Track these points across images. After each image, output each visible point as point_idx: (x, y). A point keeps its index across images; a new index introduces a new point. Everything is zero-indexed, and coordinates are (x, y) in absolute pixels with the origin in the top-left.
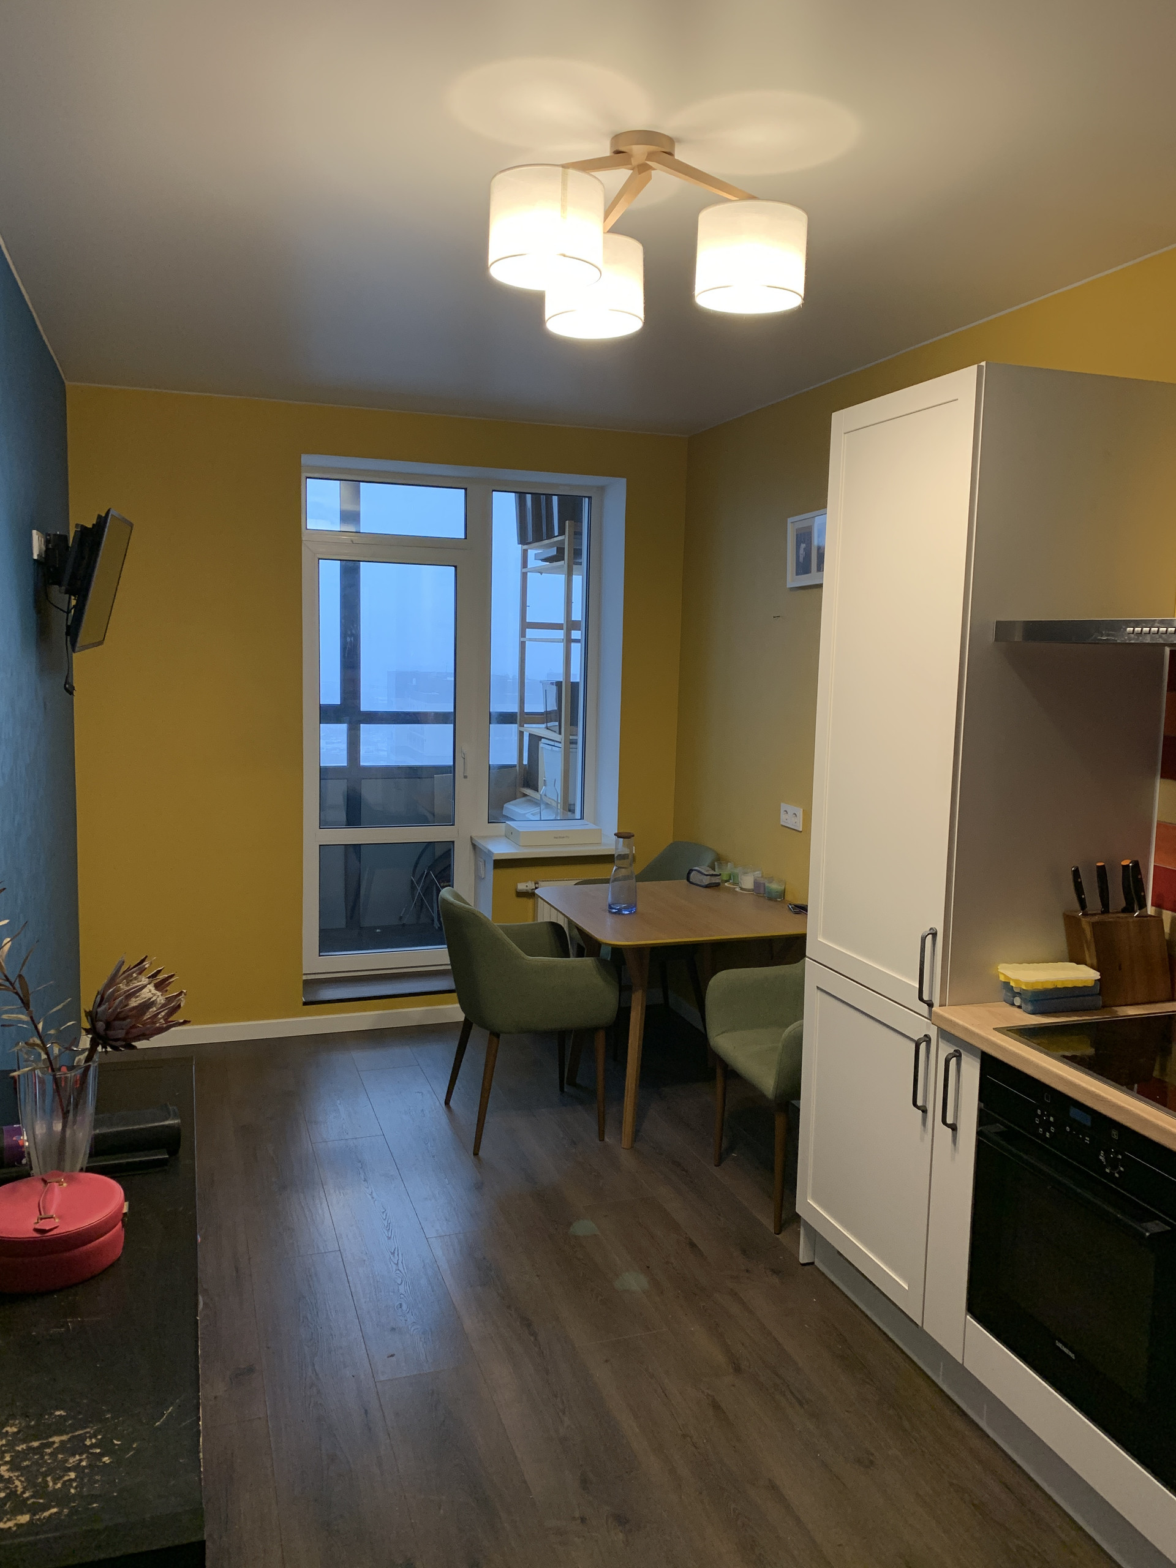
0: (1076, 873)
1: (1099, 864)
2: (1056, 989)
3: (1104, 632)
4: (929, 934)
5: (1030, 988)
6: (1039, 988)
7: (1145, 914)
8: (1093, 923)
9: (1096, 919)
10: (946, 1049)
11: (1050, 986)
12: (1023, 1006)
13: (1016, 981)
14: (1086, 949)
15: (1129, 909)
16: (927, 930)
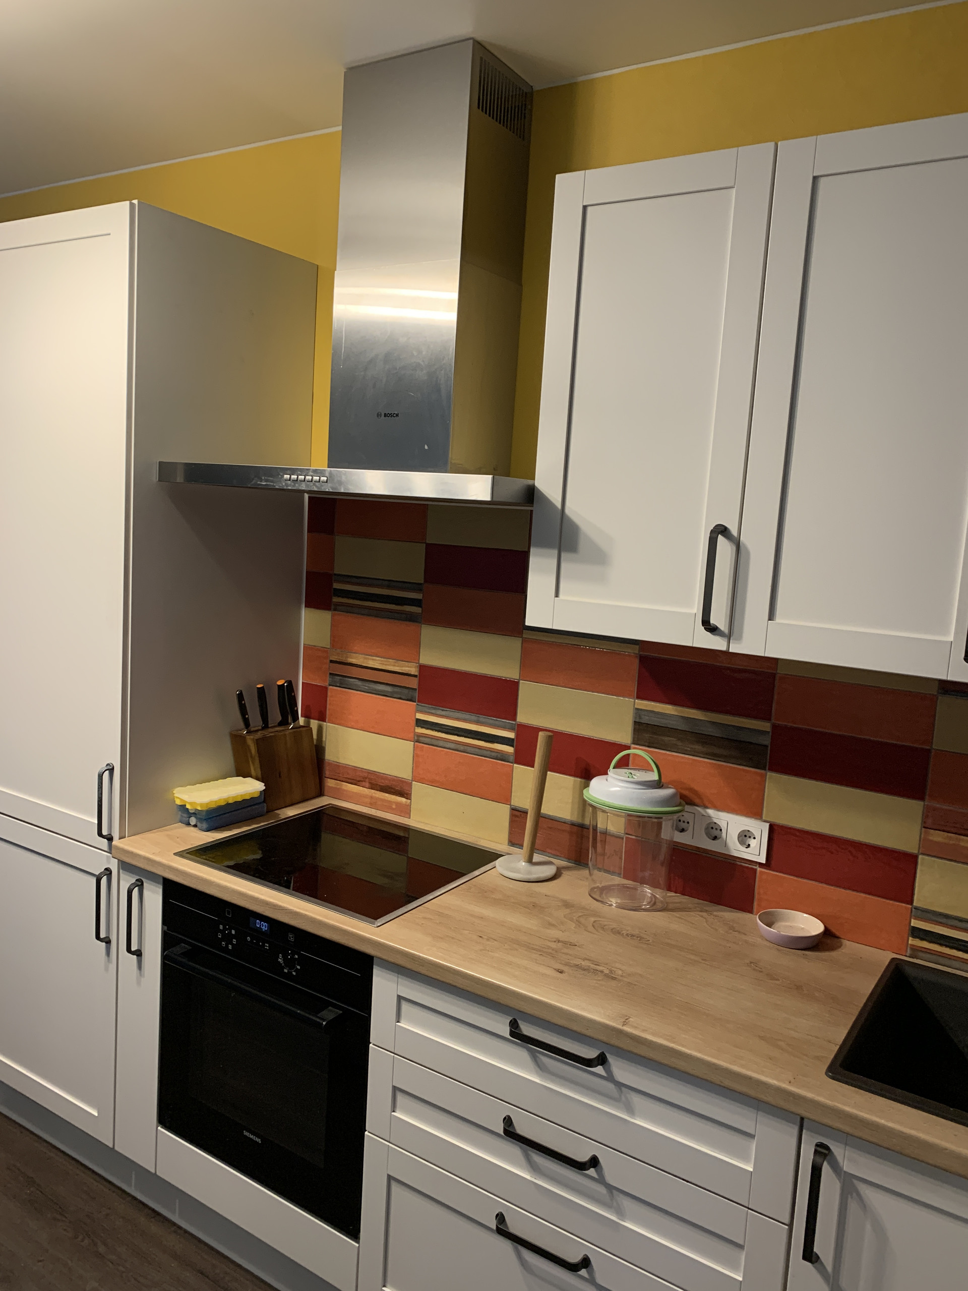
0: (240, 697)
1: (259, 686)
2: (228, 805)
3: (263, 478)
4: (106, 770)
5: (205, 809)
6: (212, 807)
7: (298, 726)
8: (257, 740)
9: (259, 735)
10: (127, 881)
11: (223, 803)
12: (199, 824)
13: (191, 803)
14: (251, 762)
15: (284, 723)
16: (103, 766)
